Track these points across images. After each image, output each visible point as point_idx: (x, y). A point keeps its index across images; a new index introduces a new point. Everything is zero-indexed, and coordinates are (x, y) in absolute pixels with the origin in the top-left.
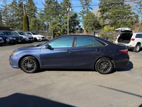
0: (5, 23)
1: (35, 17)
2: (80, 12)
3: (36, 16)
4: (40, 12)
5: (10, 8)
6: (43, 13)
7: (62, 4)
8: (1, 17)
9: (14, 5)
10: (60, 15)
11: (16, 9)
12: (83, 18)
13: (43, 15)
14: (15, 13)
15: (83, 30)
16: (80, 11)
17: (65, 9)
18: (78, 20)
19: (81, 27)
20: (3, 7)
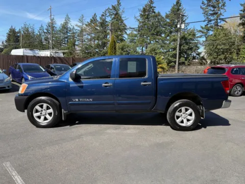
0: (80, 50)
1: (122, 40)
2: (201, 29)
3: (124, 39)
4: (131, 32)
5: (88, 29)
6: (135, 33)
7: (167, 16)
8: (75, 42)
9: (94, 24)
10: (163, 35)
11: (96, 29)
12: (206, 38)
13: (136, 36)
14: (93, 35)
15: (205, 59)
16: (202, 27)
17: (173, 24)
18: (196, 42)
19: (201, 55)
20: (78, 27)
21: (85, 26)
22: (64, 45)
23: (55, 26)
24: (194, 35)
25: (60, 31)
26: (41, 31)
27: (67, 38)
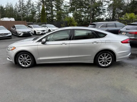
21: (40, 2)
22: (30, 14)
23: (24, 3)
24: (102, 4)
25: (26, 6)
26: (16, 7)
27: (31, 10)
